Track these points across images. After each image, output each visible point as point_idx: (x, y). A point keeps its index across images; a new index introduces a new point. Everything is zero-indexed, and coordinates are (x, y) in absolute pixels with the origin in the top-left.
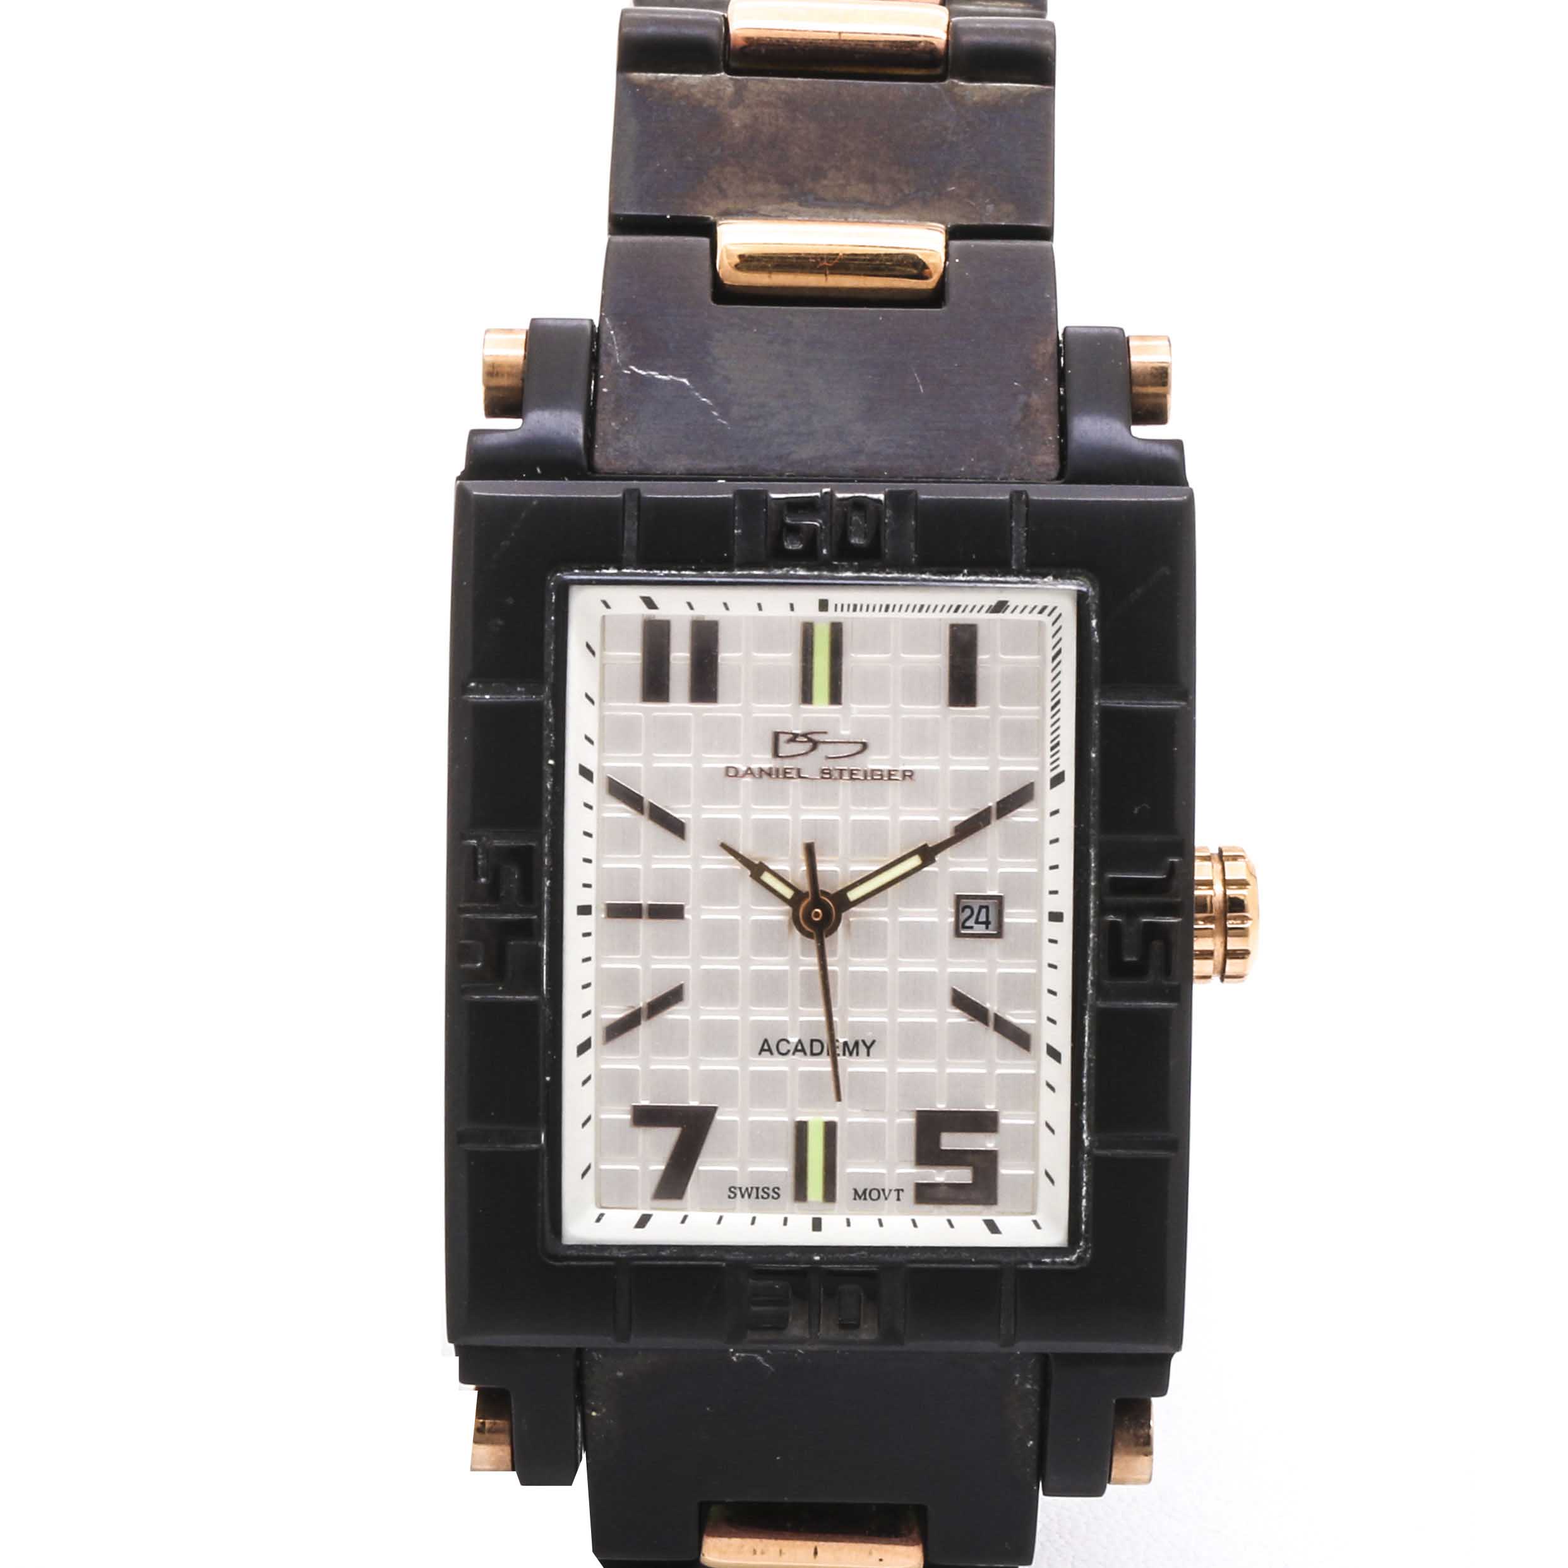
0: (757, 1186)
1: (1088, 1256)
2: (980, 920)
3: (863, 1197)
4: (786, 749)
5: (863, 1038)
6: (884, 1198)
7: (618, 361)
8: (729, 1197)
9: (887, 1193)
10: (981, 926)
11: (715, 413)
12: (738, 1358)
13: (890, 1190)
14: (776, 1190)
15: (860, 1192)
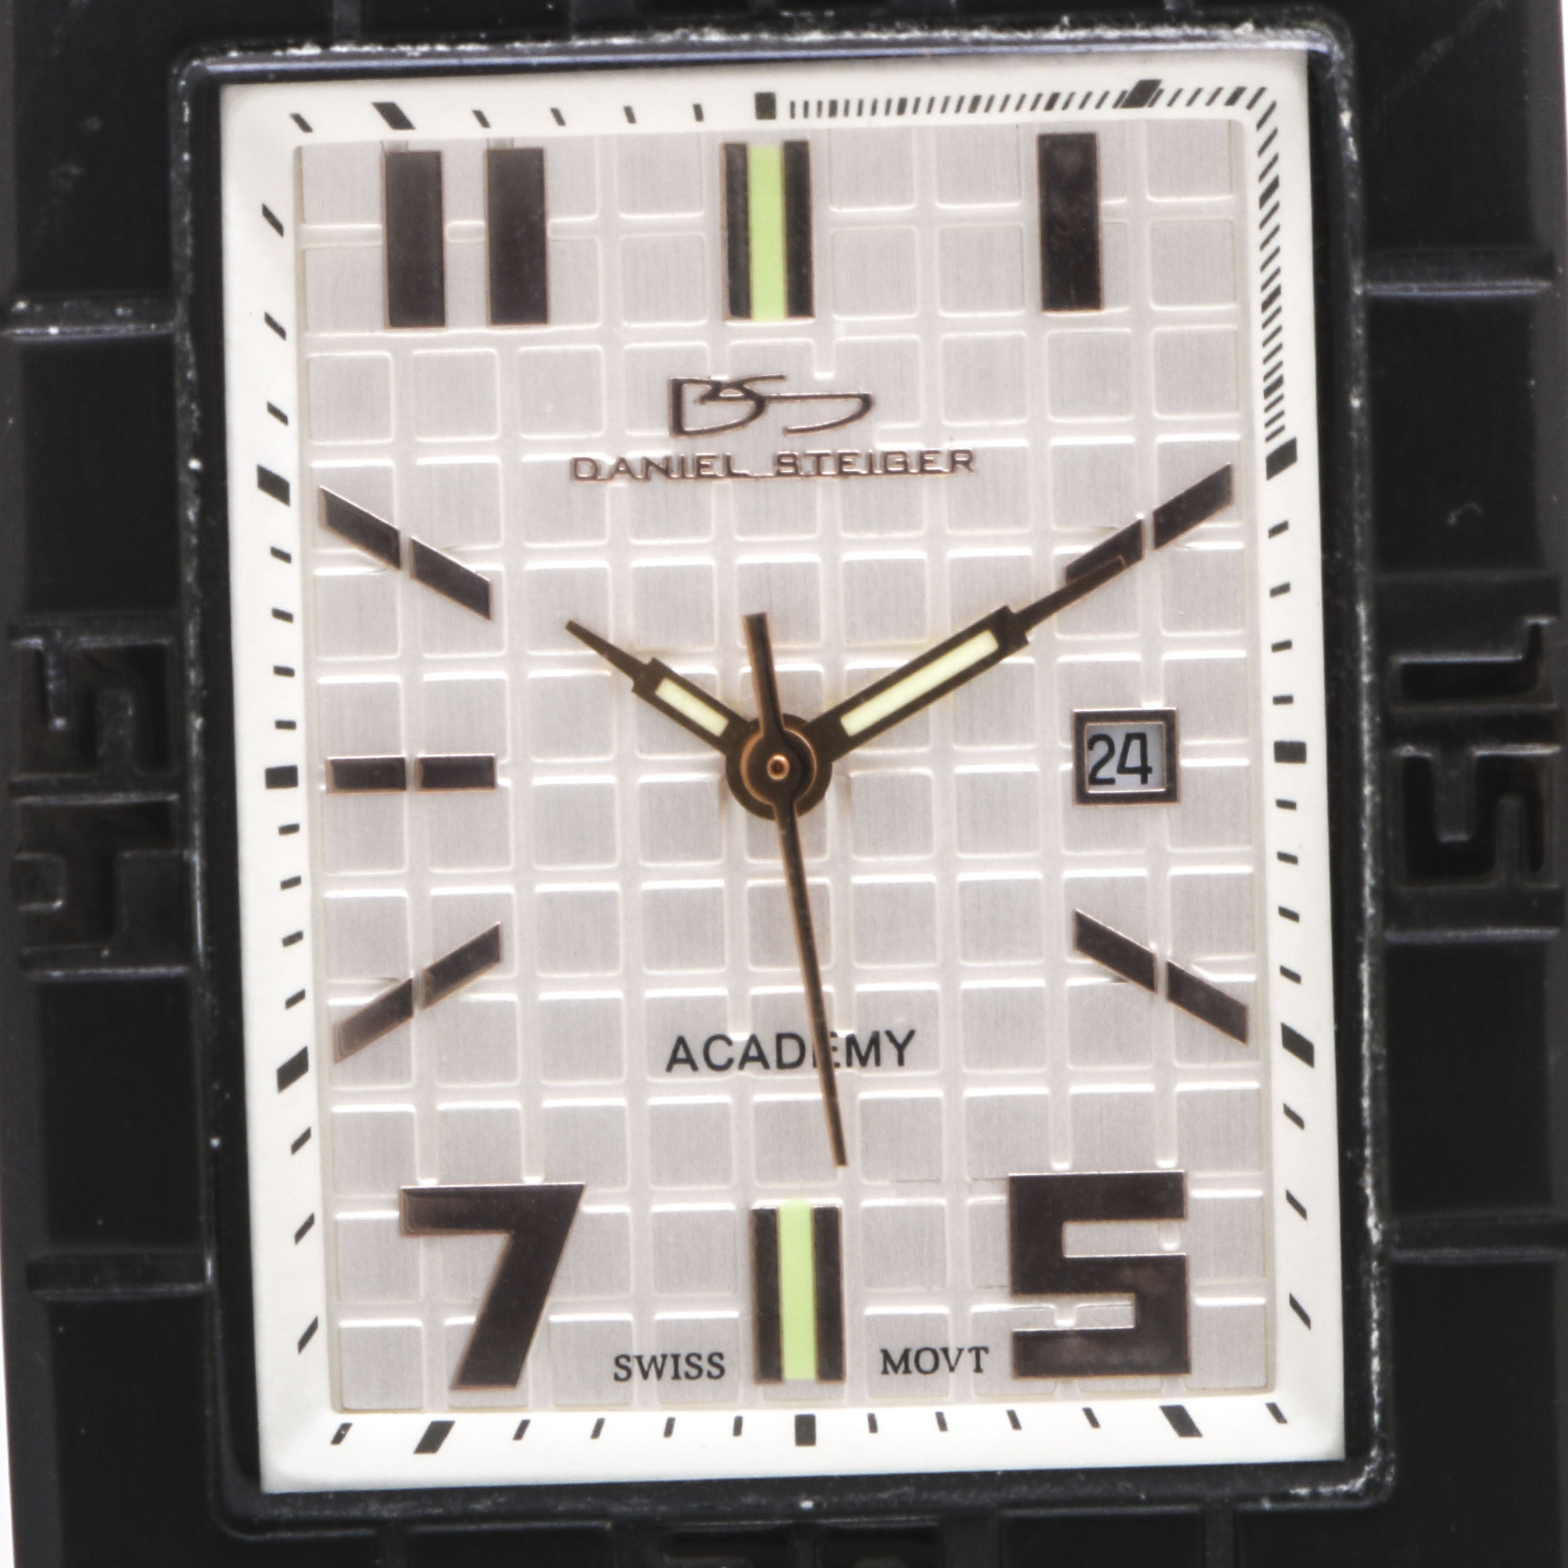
0: (675, 1352)
2: (1128, 764)
3: (903, 1366)
4: (698, 415)
5: (888, 1028)
6: (947, 1367)
8: (616, 1378)
9: (953, 1355)
10: (1131, 776)
13: (960, 1351)
14: (716, 1359)
15: (896, 1357)
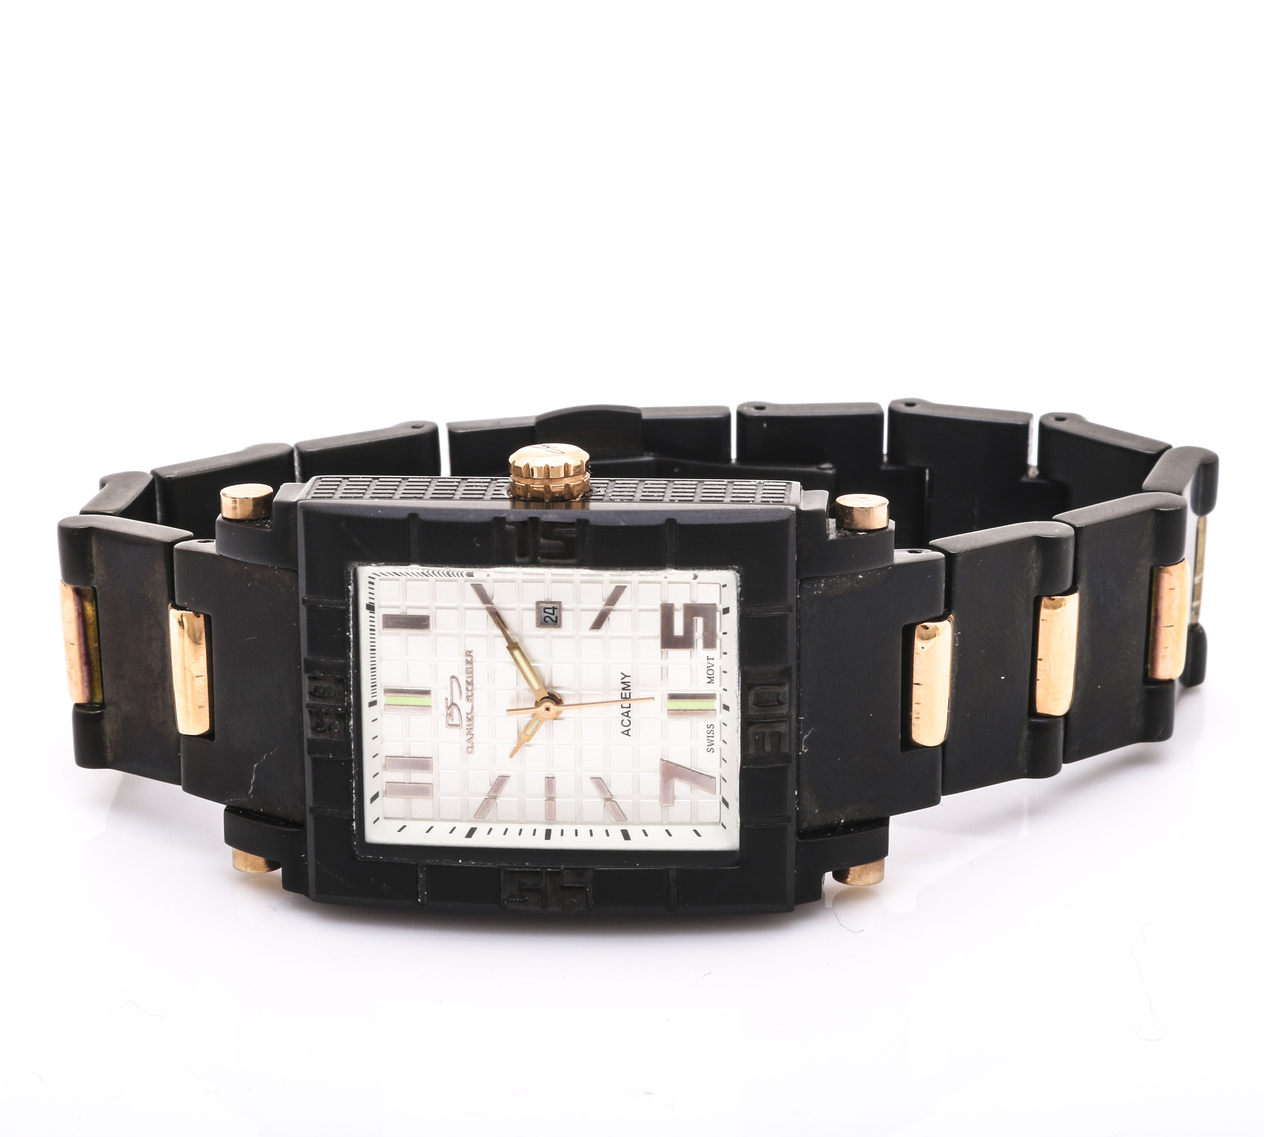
0: (706, 737)
1: (736, 567)
2: (552, 612)
3: (712, 679)
4: (456, 721)
5: (620, 679)
6: (712, 667)
7: (246, 800)
8: (713, 752)
9: (709, 665)
10: (555, 611)
11: (271, 753)
12: (805, 749)
13: (708, 663)
14: (709, 726)
15: (709, 680)
